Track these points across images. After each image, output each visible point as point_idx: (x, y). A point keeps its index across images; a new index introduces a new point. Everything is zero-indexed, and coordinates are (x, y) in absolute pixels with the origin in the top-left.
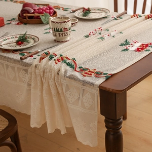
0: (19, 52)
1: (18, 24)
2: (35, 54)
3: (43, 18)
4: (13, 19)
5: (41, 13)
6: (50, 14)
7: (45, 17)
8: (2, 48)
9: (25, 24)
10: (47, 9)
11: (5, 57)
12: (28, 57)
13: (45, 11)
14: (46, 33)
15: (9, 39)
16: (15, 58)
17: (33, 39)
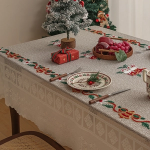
0: (89, 93)
1: (92, 58)
2: (105, 98)
3: (117, 55)
4: (88, 52)
5: (116, 49)
6: (125, 51)
7: (120, 54)
8: (73, 86)
9: (99, 59)
10: (123, 45)
11: (74, 97)
12: (97, 101)
13: (121, 47)
14: (119, 72)
15: (80, 76)
16: (83, 100)
17: (105, 79)
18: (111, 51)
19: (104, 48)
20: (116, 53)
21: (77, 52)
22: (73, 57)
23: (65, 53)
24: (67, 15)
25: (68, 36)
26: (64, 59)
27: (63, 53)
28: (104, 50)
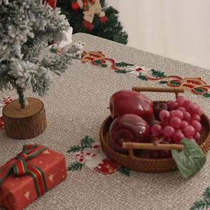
18: (159, 145)
19: (136, 137)
20: (175, 154)
21: (59, 159)
22: (51, 178)
23: (28, 174)
24: (10, 45)
25: (21, 97)
26: (27, 195)
27: (21, 175)
28: (137, 145)
